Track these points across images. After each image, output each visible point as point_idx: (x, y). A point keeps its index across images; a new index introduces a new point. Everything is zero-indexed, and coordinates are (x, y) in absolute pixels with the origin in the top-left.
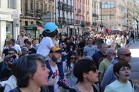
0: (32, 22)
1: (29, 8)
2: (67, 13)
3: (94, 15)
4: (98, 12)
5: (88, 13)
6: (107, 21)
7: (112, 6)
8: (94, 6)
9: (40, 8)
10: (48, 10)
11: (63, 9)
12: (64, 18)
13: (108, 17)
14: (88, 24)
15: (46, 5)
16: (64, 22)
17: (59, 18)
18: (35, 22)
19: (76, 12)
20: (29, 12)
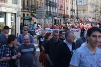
0: (28, 15)
1: (26, 4)
2: (53, 8)
3: (72, 10)
4: (75, 8)
5: (67, 8)
6: (81, 14)
7: (85, 4)
8: (72, 3)
9: (33, 4)
10: (39, 6)
12: (50, 12)
14: (68, 16)
15: (38, 2)
16: (50, 15)
17: (47, 12)
18: (30, 15)
19: (59, 8)
20: (26, 7)
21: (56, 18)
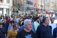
0: (16, 9)
1: (15, 3)
2: (30, 5)
3: (41, 6)
4: (43, 5)
5: (39, 5)
6: (47, 8)
7: (49, 2)
10: (23, 4)
11: (29, 4)
12: (29, 7)
13: (47, 7)
14: (39, 9)
15: (22, 2)
16: (29, 9)
17: (27, 7)
18: (17, 9)
19: (34, 5)
20: (15, 5)
21: (32, 11)
